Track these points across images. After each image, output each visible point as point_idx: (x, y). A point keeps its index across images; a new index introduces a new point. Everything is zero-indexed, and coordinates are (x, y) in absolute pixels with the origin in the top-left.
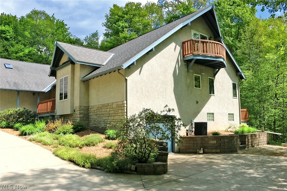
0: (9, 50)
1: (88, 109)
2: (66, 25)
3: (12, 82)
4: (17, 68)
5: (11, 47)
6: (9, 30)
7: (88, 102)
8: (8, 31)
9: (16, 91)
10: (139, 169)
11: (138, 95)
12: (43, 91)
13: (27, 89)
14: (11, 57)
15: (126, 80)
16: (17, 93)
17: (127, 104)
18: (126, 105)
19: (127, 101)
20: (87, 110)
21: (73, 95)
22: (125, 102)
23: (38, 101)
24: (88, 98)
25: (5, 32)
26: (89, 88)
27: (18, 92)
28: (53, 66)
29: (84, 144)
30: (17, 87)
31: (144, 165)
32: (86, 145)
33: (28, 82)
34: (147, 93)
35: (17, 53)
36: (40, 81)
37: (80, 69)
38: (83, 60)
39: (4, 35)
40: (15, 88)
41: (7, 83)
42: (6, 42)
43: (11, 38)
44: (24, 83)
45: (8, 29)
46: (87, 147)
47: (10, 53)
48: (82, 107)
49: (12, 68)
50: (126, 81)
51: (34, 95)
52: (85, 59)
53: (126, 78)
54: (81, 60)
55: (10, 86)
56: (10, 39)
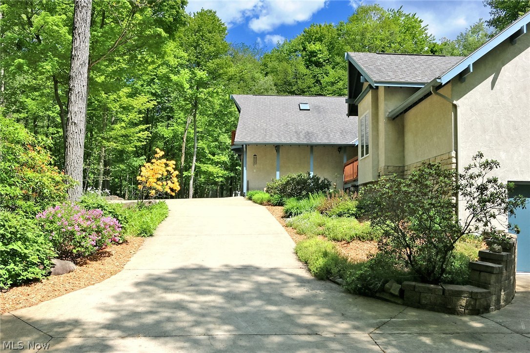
0: (321, 82)
1: (403, 172)
2: (421, 21)
3: (303, 132)
4: (318, 109)
5: (324, 76)
6: (321, 49)
7: (403, 158)
8: (320, 51)
9: (307, 145)
10: (407, 294)
11: (487, 137)
12: (351, 143)
13: (325, 141)
14: (324, 93)
15: (455, 106)
16: (310, 150)
17: (457, 158)
18: (454, 160)
19: (456, 151)
20: (402, 174)
21: (376, 145)
22: (453, 154)
23: (345, 161)
24: (403, 151)
25: (316, 53)
26: (405, 130)
27: (312, 147)
28: (350, 97)
29: (355, 236)
30: (309, 139)
31: (419, 287)
32: (359, 238)
33: (329, 130)
34: (513, 132)
35: (333, 84)
36: (350, 126)
37: (385, 96)
38: (388, 79)
39: (315, 58)
40: (305, 141)
41: (295, 135)
42: (317, 70)
43: (325, 61)
44: (323, 131)
45: (319, 48)
46: (359, 242)
47: (324, 84)
48: (390, 169)
49: (309, 110)
50: (454, 109)
51: (339, 152)
52: (393, 76)
53: (455, 102)
54: (383, 80)
55: (299, 138)
56: (323, 63)
